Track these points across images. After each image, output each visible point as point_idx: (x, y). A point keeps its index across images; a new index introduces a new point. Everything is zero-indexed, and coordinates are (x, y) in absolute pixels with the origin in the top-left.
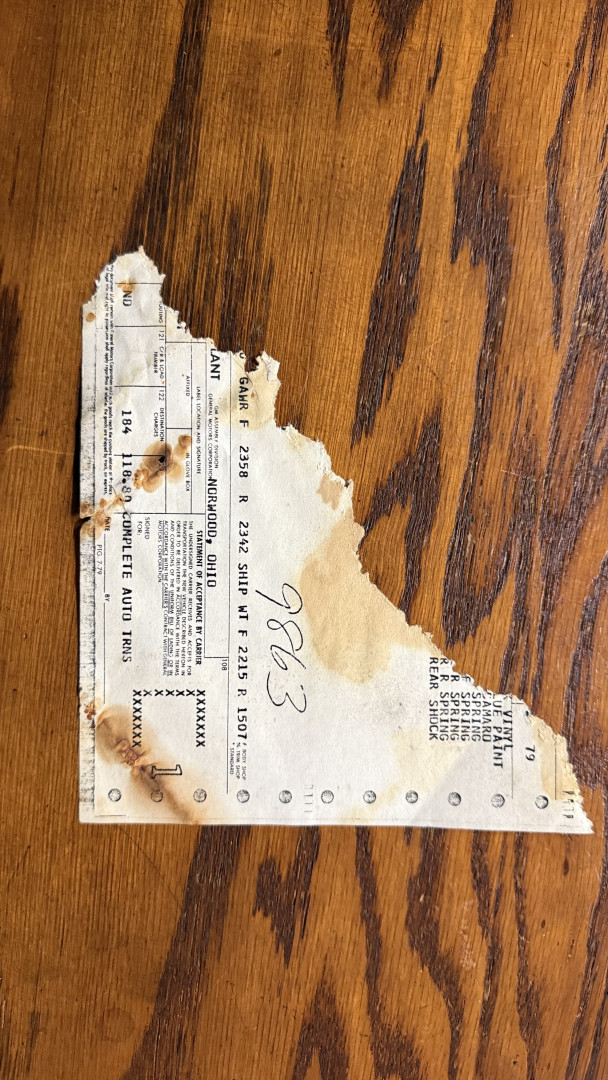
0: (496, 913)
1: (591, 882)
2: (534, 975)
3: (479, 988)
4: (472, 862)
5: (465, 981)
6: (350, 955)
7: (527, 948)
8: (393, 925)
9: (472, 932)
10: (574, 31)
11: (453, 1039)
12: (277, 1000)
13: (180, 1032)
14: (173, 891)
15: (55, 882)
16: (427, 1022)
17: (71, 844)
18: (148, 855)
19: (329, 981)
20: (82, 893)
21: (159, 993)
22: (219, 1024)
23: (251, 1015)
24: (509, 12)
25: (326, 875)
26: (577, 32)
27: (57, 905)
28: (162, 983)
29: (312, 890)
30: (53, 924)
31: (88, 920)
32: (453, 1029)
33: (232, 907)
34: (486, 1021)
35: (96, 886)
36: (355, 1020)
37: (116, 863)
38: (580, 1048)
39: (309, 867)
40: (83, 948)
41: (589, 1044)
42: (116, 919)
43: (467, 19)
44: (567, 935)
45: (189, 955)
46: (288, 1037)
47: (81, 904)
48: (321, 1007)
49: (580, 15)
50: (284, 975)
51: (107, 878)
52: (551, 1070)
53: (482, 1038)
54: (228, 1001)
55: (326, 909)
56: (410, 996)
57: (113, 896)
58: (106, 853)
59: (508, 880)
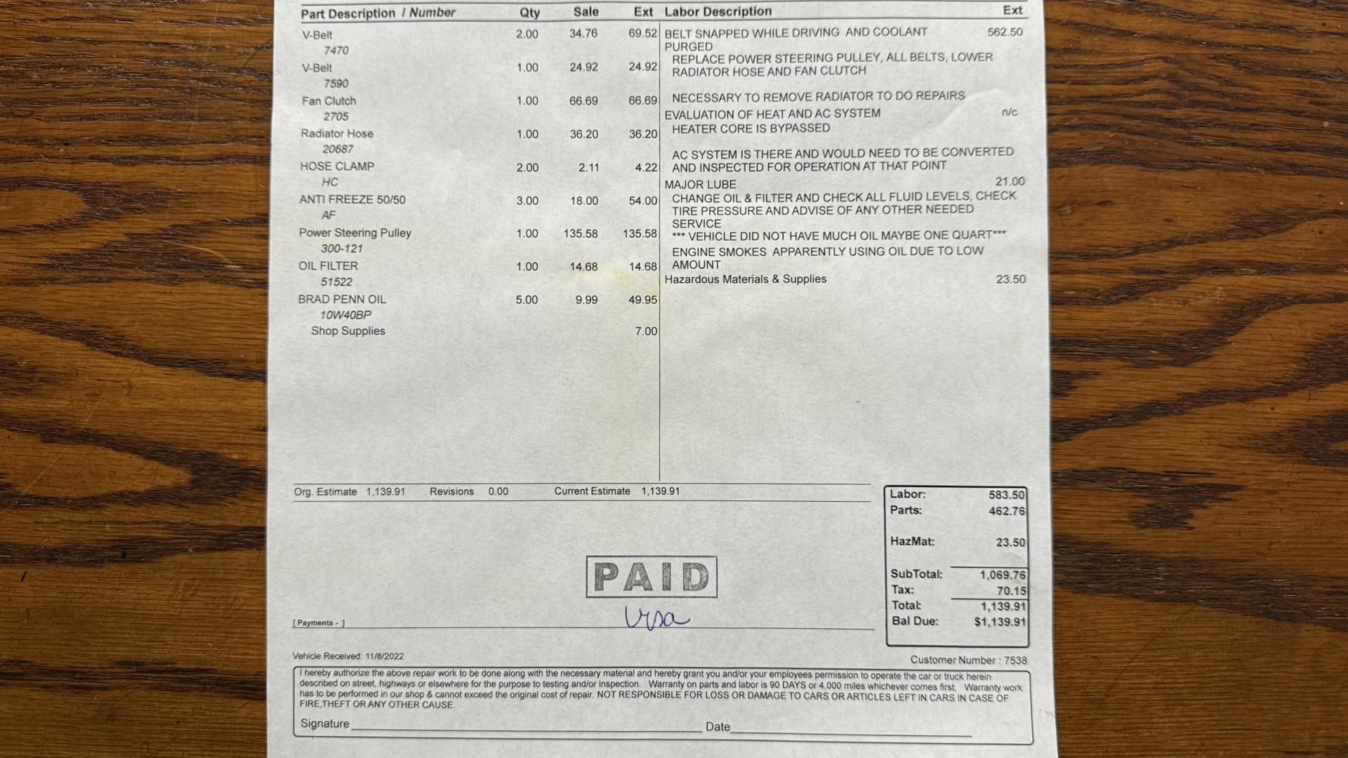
0: (1161, 272)
1: (1118, 175)
2: (1223, 224)
3: (1245, 280)
4: (1110, 304)
5: (1238, 297)
6: (1226, 422)
7: (1195, 235)
8: (1187, 379)
9: (1185, 295)
10: (230, 292)
11: (1303, 302)
12: (1282, 494)
13: (1329, 593)
14: (1178, 616)
15: (1183, 743)
16: (1288, 331)
17: (1139, 731)
18: (1141, 647)
19: (1255, 441)
20: (1192, 713)
21: (1290, 620)
22: (1315, 553)
23: (1303, 520)
24: (217, 362)
25: (1142, 457)
26: (230, 289)
27: (1206, 739)
28: (1277, 618)
29: (1159, 470)
30: (1228, 741)
31: (1218, 704)
32: (1292, 304)
33: (1187, 552)
34: (1278, 269)
35: (1182, 700)
36: (1296, 408)
37: (1154, 681)
38: (1296, 166)
39: (1135, 476)
40: (1250, 707)
41: (1291, 156)
42: (1215, 674)
43: (230, 404)
44: (1176, 193)
45: (1244, 592)
46: (1322, 478)
47: (1203, 713)
48: (1284, 447)
49: (213, 288)
50: (1255, 490)
51: (1171, 688)
52: (1324, 194)
53: (1299, 271)
54: (1290, 546)
55: (1177, 452)
56: (1260, 353)
57: (1191, 680)
58: (1145, 692)
59: (1127, 263)
